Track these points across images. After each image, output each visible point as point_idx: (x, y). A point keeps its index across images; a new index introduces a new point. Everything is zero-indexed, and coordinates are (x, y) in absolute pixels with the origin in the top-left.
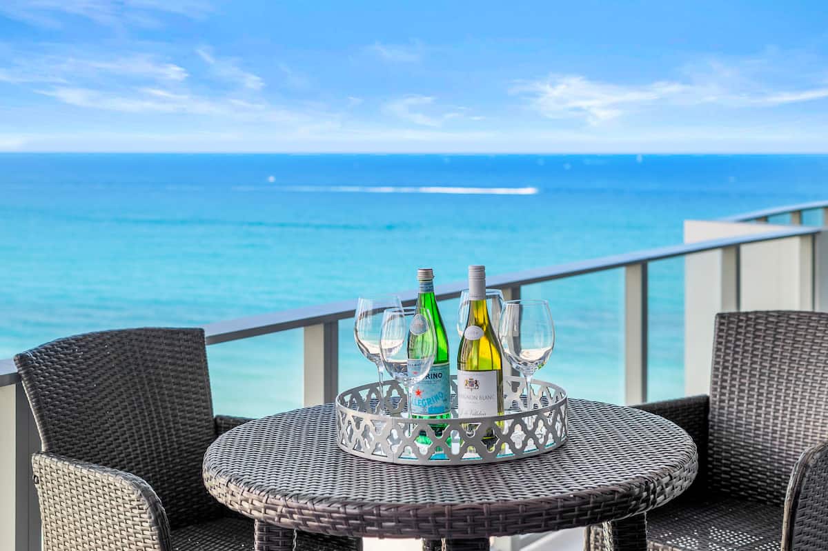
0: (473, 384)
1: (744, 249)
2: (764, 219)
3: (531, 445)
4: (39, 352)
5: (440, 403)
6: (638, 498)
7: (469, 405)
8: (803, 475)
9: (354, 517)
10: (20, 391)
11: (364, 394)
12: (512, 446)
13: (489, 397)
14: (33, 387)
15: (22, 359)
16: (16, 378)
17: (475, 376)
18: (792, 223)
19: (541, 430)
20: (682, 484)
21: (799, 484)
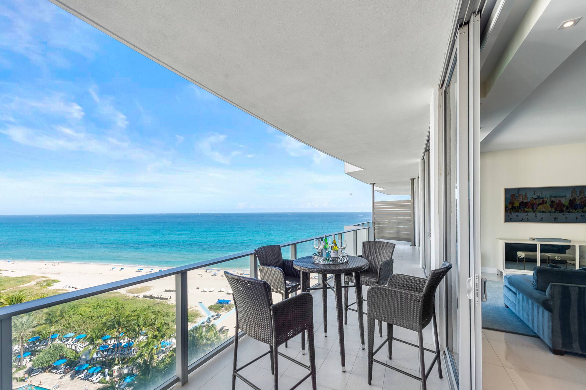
0: (334, 252)
1: (357, 231)
2: (358, 225)
3: (341, 262)
4: (259, 249)
5: (328, 255)
6: (363, 268)
7: (333, 255)
8: (381, 266)
9: (323, 271)
10: (255, 256)
11: (317, 254)
12: (342, 261)
13: (336, 254)
14: (257, 255)
15: (256, 250)
16: (255, 253)
17: (334, 251)
18: (362, 226)
19: (345, 259)
20: (366, 268)
21: (380, 268)
